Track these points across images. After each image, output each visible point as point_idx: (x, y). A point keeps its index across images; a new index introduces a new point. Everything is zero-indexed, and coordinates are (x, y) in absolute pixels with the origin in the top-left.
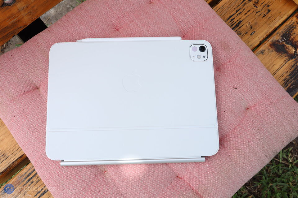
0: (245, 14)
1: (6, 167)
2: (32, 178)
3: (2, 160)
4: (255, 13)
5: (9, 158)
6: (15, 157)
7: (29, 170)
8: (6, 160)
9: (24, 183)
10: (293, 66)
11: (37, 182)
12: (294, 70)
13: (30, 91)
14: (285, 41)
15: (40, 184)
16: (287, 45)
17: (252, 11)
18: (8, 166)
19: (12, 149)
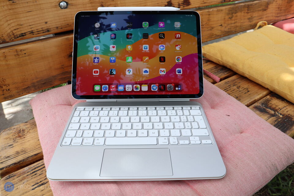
0: (232, 91)
1: (20, 160)
2: (37, 171)
3: (20, 154)
4: (238, 92)
5: (27, 154)
6: (32, 153)
7: (38, 164)
8: (24, 155)
9: (29, 173)
10: (275, 121)
11: (40, 175)
12: (277, 123)
13: (65, 105)
14: (264, 107)
15: (42, 177)
16: (267, 109)
17: (236, 90)
18: (22, 159)
19: (32, 148)
